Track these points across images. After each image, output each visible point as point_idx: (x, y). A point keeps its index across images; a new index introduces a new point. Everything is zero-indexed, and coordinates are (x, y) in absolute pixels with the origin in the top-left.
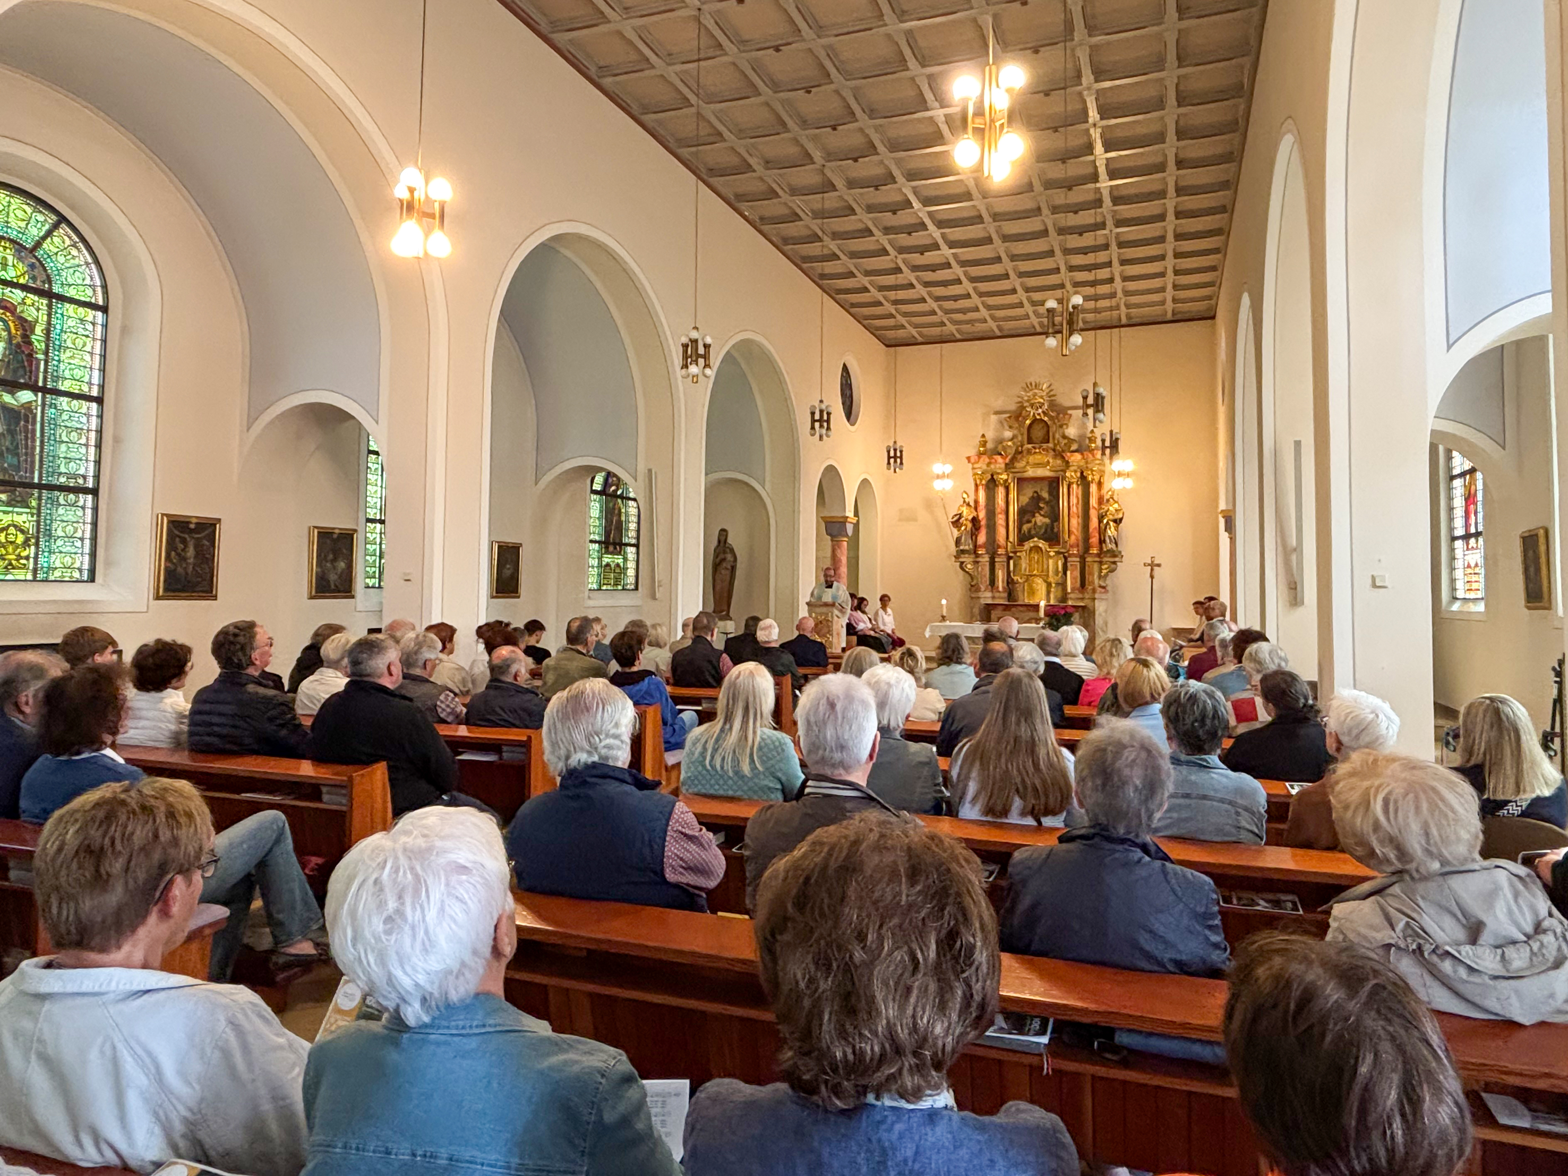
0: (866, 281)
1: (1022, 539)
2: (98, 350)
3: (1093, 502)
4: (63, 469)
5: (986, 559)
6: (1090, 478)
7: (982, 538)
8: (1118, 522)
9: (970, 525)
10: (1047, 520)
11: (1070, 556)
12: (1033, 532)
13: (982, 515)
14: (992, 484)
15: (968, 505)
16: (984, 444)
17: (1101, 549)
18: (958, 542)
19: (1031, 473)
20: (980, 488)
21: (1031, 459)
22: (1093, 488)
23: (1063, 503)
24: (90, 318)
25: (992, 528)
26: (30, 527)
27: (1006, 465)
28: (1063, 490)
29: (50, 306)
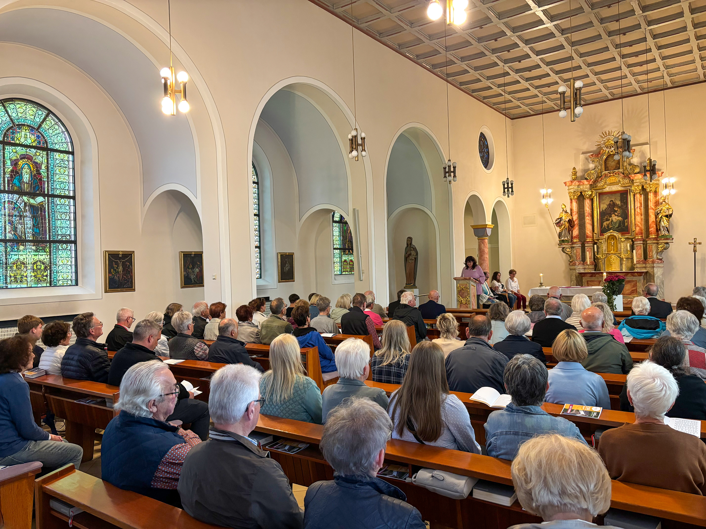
0: (488, 83)
1: (603, 231)
2: (71, 174)
3: (651, 204)
4: (60, 233)
5: (578, 246)
6: (648, 190)
7: (576, 232)
8: (669, 216)
9: (567, 225)
10: (620, 218)
11: (637, 240)
12: (610, 227)
13: (575, 217)
14: (581, 198)
15: (566, 212)
16: (575, 173)
17: (658, 235)
18: (560, 235)
19: (608, 189)
20: (574, 201)
21: (609, 181)
22: (651, 196)
23: (631, 205)
24: (66, 158)
25: (582, 226)
26: (47, 261)
27: (591, 185)
28: (631, 198)
29: (47, 155)
